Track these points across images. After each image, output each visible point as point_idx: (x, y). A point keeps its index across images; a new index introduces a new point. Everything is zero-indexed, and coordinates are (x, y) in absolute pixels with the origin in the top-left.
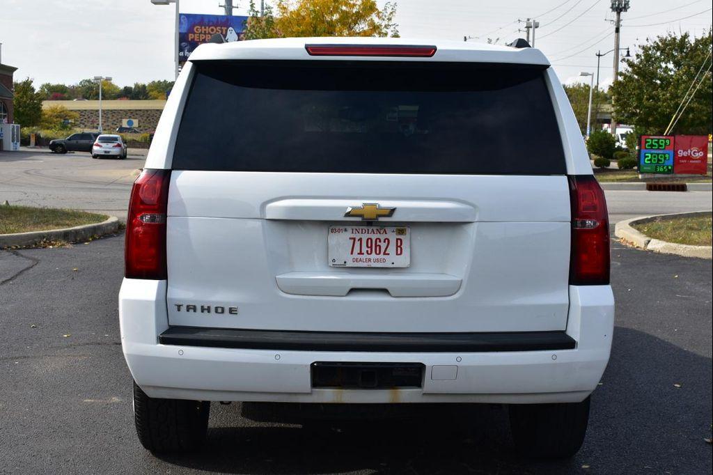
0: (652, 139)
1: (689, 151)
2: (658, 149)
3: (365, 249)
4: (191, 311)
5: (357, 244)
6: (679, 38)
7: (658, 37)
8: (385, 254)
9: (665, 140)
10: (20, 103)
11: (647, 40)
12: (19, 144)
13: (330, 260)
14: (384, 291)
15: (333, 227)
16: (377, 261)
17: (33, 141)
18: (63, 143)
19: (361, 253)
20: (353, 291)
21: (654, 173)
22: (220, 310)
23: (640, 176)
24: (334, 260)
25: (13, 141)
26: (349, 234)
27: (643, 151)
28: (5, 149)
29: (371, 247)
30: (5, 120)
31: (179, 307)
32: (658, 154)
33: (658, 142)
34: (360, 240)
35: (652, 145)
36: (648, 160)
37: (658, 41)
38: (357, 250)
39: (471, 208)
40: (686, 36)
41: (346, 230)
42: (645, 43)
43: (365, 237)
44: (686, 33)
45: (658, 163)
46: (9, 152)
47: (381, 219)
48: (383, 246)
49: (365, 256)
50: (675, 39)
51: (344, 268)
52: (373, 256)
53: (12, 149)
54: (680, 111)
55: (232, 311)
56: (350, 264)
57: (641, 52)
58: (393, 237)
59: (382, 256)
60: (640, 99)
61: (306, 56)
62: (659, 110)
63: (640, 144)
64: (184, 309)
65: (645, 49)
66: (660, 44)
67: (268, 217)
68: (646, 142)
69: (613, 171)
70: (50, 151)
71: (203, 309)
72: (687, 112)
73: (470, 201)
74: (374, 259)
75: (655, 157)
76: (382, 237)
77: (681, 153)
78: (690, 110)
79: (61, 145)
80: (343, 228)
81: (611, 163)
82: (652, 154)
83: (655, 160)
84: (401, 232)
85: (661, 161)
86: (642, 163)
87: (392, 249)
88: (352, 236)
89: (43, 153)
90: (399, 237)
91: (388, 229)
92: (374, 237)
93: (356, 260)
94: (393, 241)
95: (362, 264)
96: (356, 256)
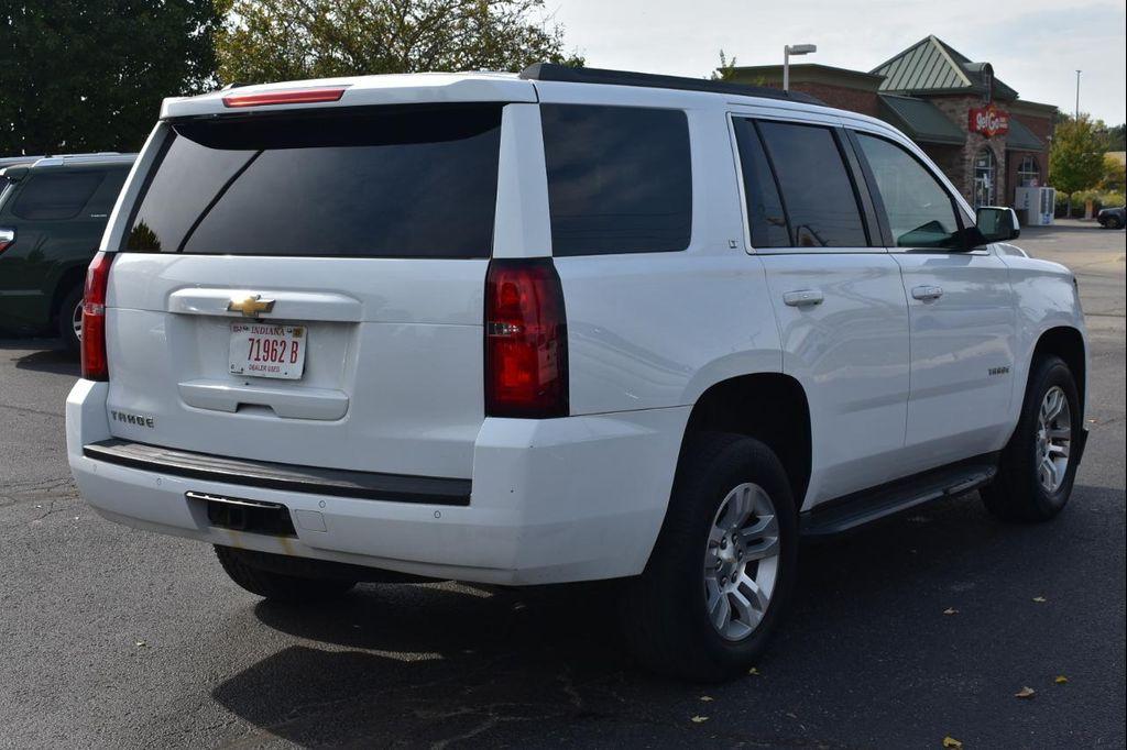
3: (262, 353)
4: (123, 420)
5: (256, 345)
8: (281, 361)
10: (1069, 156)
12: (1052, 215)
13: (230, 365)
14: (266, 408)
15: (236, 325)
16: (271, 369)
17: (1089, 211)
18: (1119, 214)
19: (257, 359)
20: (241, 407)
24: (232, 367)
25: (1043, 211)
26: (249, 334)
28: (1030, 223)
29: (267, 352)
30: (1033, 182)
31: (114, 413)
34: (258, 341)
38: (254, 354)
39: (357, 302)
41: (246, 328)
43: (263, 338)
46: (1037, 227)
47: (262, 316)
48: (280, 349)
49: (262, 363)
51: (240, 376)
52: (269, 363)
53: (1040, 223)
55: (150, 423)
56: (247, 372)
58: (289, 338)
59: (276, 364)
64: (117, 417)
67: (173, 311)
70: (1099, 225)
74: (268, 368)
76: (279, 339)
79: (1113, 216)
80: (243, 325)
84: (298, 333)
87: (287, 356)
88: (252, 336)
89: (1086, 228)
90: (295, 339)
91: (286, 329)
92: (272, 338)
93: (252, 368)
94: (289, 345)
95: (257, 373)
96: (253, 362)
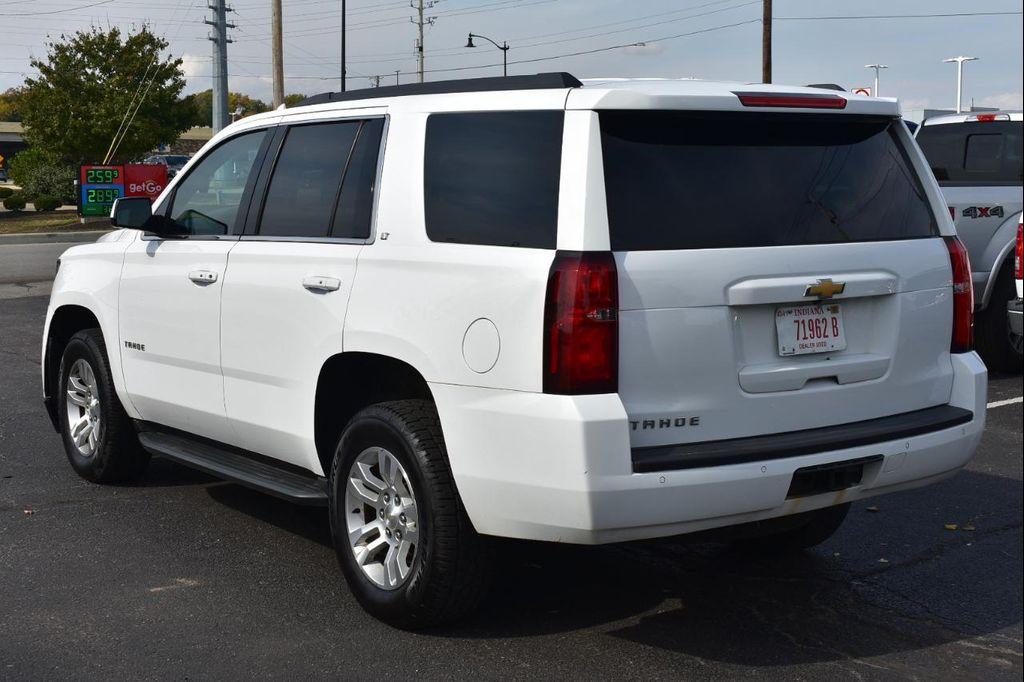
0: (96, 170)
1: (144, 185)
2: (104, 183)
3: (808, 333)
4: (649, 427)
5: (801, 326)
6: (106, 35)
7: (77, 33)
8: (825, 336)
9: (112, 171)
11: (63, 37)
13: (780, 348)
14: (834, 379)
15: (779, 310)
16: (819, 345)
19: (805, 337)
20: (809, 382)
21: (101, 215)
22: (680, 423)
23: (83, 221)
24: (784, 349)
26: (792, 317)
27: (84, 187)
29: (812, 330)
31: (635, 425)
32: (104, 190)
33: (103, 174)
34: (803, 322)
35: (96, 178)
36: (92, 198)
37: (78, 40)
38: (802, 335)
39: (895, 277)
40: (114, 34)
41: (790, 312)
42: (60, 41)
43: (806, 318)
44: (114, 29)
45: (105, 202)
47: (835, 297)
48: (822, 326)
49: (808, 341)
50: (101, 36)
51: (794, 357)
52: (816, 340)
54: (122, 131)
55: (694, 422)
56: (798, 351)
57: (53, 53)
58: (828, 315)
59: (822, 339)
60: (64, 118)
61: (739, 107)
62: (93, 131)
63: (79, 178)
64: (640, 426)
65: (60, 49)
66: (81, 43)
67: (731, 304)
68: (88, 175)
69: (30, 213)
71: (662, 424)
72: (130, 133)
73: (893, 269)
74: (814, 344)
75: (100, 194)
76: (820, 317)
77: (134, 188)
78: (133, 130)
80: (786, 309)
81: (27, 205)
82: (96, 190)
83: (101, 198)
84: (835, 310)
85: (109, 198)
86: (84, 203)
87: (830, 330)
88: (796, 318)
90: (835, 315)
91: (824, 307)
92: (814, 317)
93: (803, 346)
94: (829, 321)
95: (808, 351)
96: (801, 341)
